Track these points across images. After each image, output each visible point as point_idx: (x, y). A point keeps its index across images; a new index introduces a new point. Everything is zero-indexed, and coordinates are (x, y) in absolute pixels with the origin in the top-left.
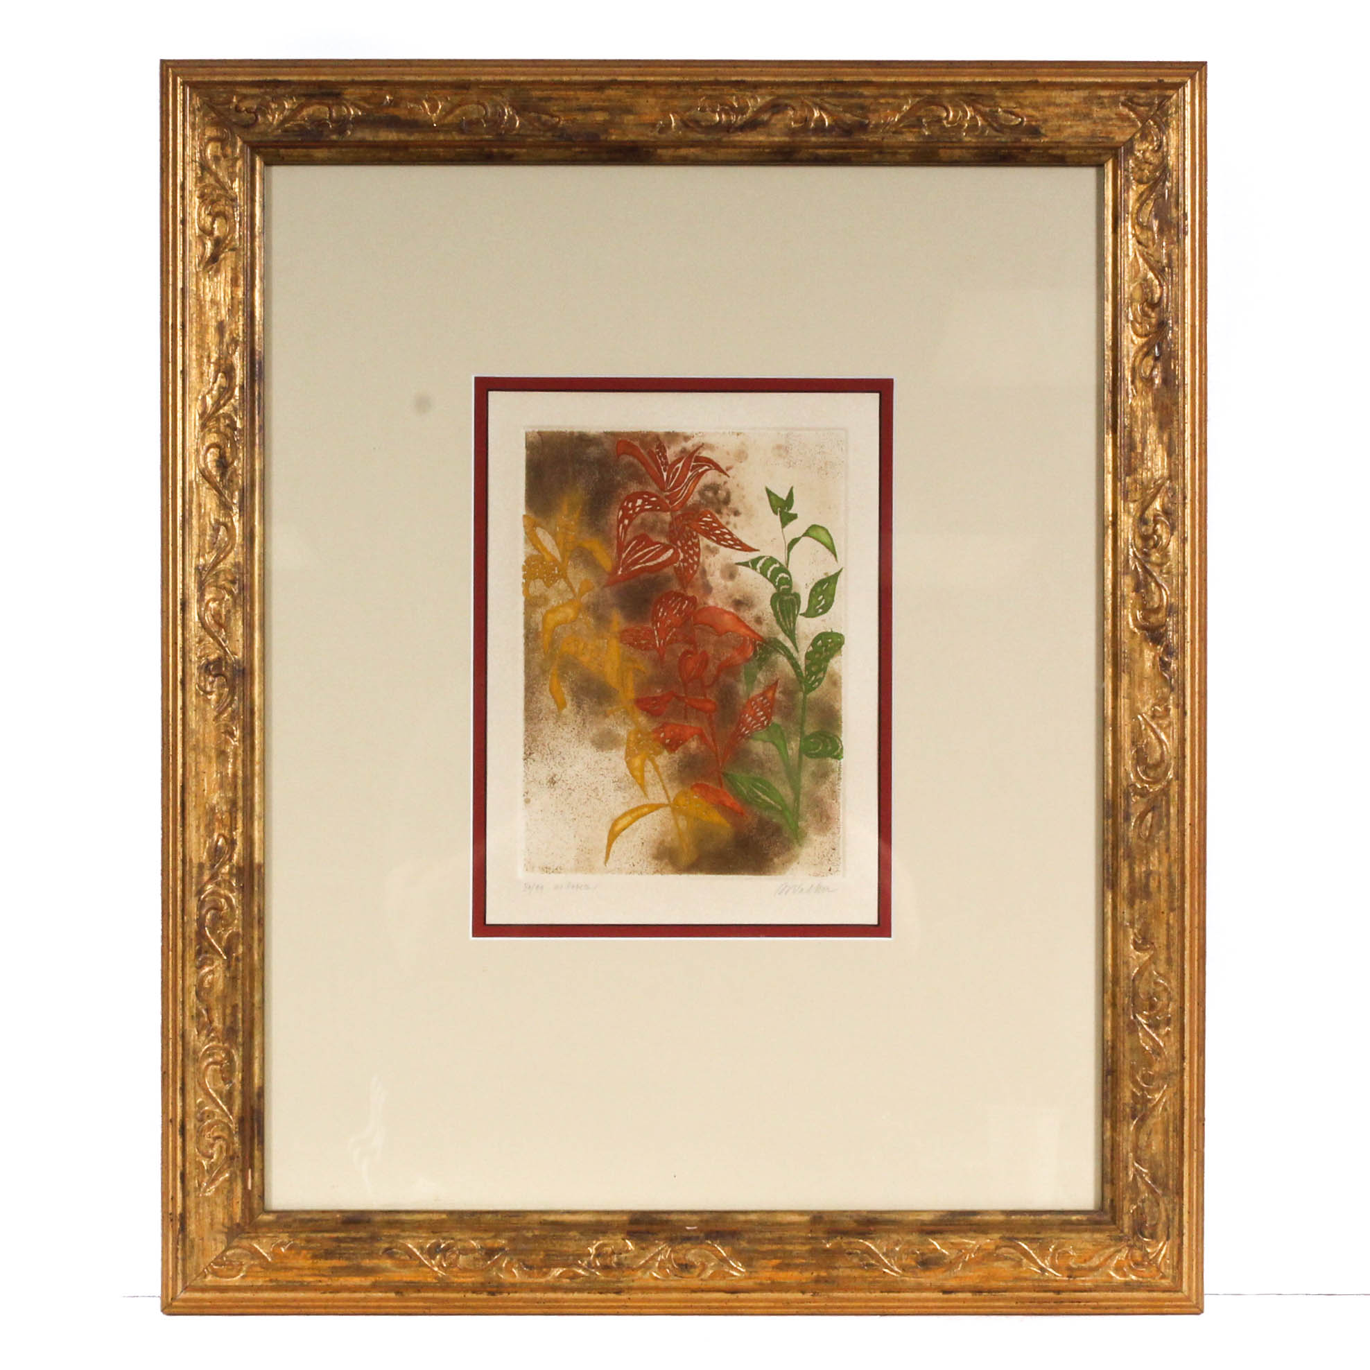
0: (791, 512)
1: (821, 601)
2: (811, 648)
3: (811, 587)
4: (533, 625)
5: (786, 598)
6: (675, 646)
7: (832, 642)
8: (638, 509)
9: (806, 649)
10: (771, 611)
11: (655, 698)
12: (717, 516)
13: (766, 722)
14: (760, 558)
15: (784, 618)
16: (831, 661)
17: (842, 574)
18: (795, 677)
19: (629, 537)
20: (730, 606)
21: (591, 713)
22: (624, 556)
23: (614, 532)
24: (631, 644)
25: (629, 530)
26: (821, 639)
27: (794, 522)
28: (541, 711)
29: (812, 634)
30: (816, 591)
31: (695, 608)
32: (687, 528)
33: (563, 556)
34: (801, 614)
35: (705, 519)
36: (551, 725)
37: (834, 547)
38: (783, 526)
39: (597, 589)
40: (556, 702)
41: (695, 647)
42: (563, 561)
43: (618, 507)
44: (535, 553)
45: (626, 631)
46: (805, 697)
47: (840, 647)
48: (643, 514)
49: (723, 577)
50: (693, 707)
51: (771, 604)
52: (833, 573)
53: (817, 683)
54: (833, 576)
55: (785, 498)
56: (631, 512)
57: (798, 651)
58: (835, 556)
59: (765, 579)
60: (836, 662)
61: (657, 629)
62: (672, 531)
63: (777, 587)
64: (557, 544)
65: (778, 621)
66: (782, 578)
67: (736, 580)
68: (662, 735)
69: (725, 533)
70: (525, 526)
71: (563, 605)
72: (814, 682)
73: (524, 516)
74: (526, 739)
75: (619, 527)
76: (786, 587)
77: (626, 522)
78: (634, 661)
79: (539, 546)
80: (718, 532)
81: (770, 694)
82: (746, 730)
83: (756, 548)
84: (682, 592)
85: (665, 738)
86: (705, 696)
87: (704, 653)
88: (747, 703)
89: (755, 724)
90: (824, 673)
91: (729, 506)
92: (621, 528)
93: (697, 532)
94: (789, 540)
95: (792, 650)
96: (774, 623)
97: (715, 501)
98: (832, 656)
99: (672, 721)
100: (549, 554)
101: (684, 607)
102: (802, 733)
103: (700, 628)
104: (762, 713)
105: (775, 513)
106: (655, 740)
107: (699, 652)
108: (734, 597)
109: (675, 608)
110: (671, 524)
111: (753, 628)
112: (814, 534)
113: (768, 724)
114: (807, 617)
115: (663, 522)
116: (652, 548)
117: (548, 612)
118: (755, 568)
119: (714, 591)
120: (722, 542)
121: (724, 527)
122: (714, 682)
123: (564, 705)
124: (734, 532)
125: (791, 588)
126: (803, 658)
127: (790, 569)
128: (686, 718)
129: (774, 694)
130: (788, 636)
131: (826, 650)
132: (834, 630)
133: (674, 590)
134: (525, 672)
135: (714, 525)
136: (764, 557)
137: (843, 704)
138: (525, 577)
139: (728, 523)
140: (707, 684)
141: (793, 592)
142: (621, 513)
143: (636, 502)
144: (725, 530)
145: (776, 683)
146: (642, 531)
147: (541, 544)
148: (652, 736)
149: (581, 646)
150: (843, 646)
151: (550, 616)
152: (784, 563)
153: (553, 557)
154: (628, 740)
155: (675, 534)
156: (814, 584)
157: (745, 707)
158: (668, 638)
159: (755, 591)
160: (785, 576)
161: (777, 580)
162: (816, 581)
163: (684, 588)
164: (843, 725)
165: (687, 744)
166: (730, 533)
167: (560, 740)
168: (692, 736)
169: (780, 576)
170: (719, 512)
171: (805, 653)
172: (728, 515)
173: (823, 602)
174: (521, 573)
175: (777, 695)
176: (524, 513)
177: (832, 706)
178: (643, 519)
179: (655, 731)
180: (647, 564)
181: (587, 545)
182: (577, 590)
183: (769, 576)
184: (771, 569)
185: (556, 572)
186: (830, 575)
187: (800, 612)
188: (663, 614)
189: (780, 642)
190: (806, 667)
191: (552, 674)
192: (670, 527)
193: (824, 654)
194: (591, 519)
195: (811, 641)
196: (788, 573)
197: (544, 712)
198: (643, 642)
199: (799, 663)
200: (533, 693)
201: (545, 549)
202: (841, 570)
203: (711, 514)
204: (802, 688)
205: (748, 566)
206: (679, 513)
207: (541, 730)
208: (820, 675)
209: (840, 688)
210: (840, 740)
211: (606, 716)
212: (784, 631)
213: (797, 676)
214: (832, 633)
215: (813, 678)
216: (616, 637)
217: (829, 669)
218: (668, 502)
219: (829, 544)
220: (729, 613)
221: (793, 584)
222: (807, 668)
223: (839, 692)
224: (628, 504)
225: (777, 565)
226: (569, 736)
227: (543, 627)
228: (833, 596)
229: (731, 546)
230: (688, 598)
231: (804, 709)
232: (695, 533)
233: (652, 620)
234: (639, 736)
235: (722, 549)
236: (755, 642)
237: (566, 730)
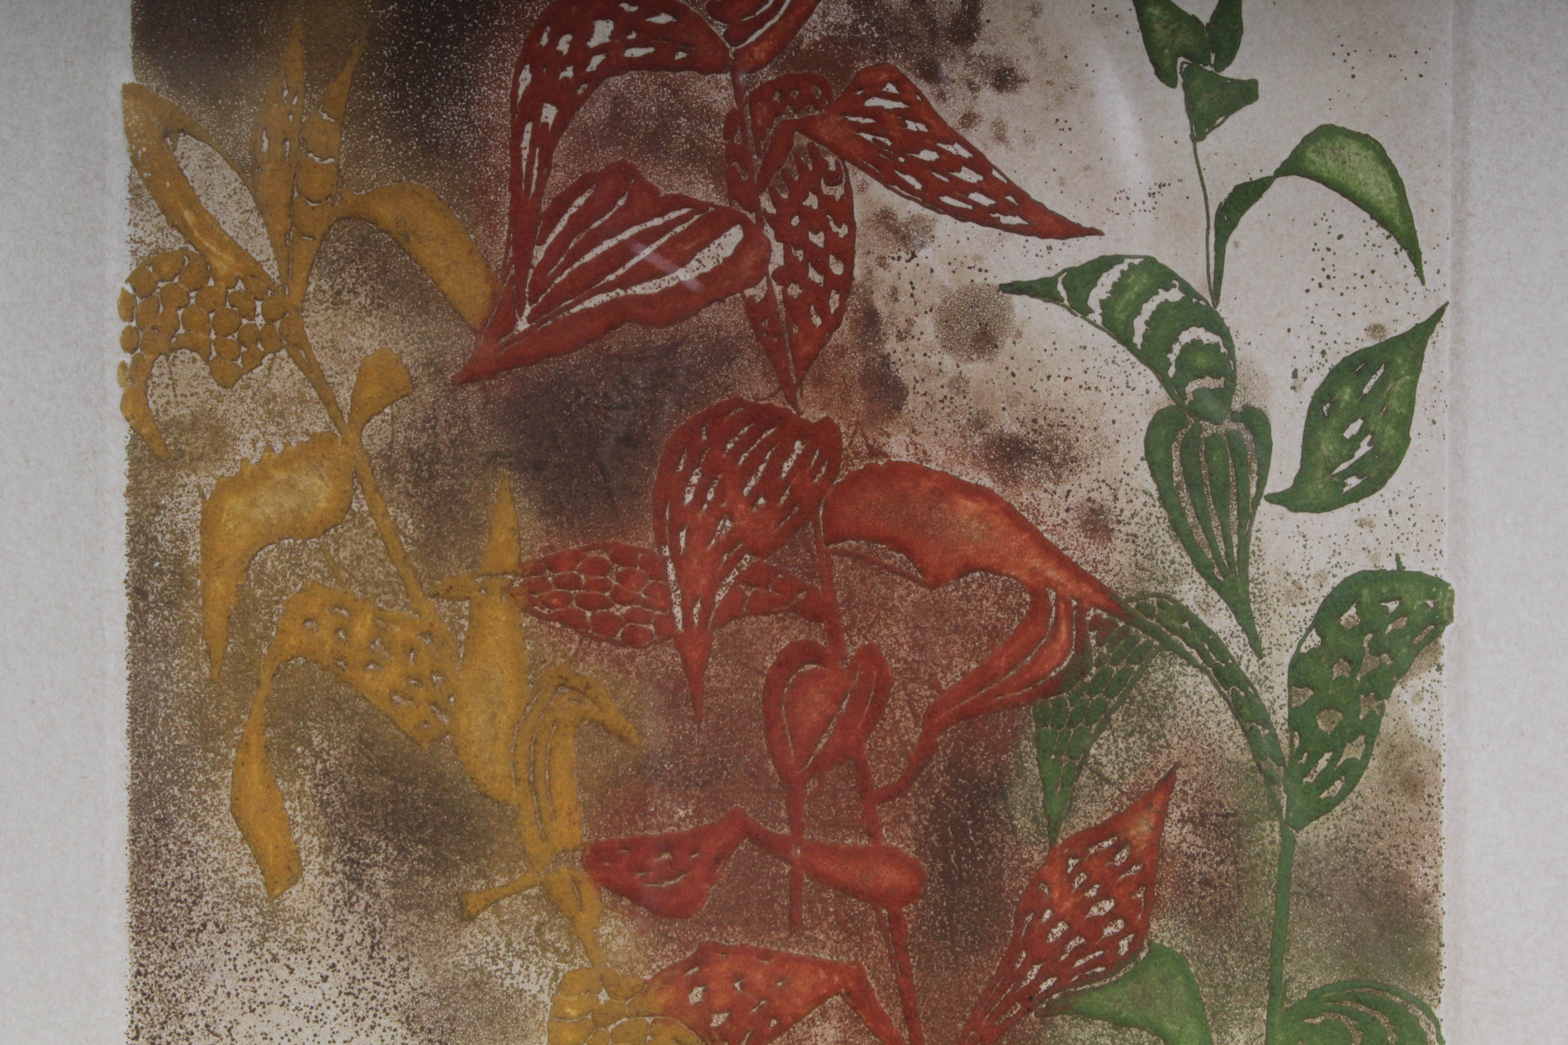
0: (1229, 72)
1: (1356, 440)
2: (1314, 640)
3: (1315, 381)
4: (165, 541)
5: (1209, 429)
6: (750, 625)
7: (1401, 612)
8: (596, 61)
9: (1294, 639)
10: (1152, 487)
11: (668, 844)
12: (925, 88)
13: (1124, 945)
14: (1105, 263)
15: (1202, 517)
16: (1397, 690)
17: (1443, 334)
18: (1247, 756)
19: (558, 179)
20: (976, 464)
21: (402, 905)
22: (539, 253)
23: (500, 159)
24: (570, 621)
25: (562, 144)
26: (1356, 600)
27: (1247, 112)
28: (197, 894)
29: (1320, 577)
30: (1334, 404)
31: (833, 471)
32: (802, 141)
33: (286, 260)
34: (1276, 499)
35: (874, 102)
36: (238, 948)
37: (1408, 218)
38: (1198, 136)
39: (427, 392)
40: (258, 857)
41: (834, 633)
42: (287, 274)
43: (515, 52)
44: (173, 241)
45: (552, 564)
46: (1288, 842)
47: (1436, 634)
48: (617, 82)
49: (950, 344)
50: (822, 879)
51: (1149, 456)
52: (1402, 329)
53: (1338, 785)
54: (1402, 337)
55: (1205, 19)
56: (569, 73)
57: (1259, 653)
58: (1415, 257)
59: (1123, 354)
60: (1418, 697)
61: (675, 556)
62: (736, 154)
63: (1173, 386)
64: (261, 208)
65: (1177, 528)
66: (1196, 344)
67: (1002, 357)
68: (696, 995)
69: (957, 163)
70: (128, 132)
71: (286, 461)
72: (1325, 781)
73: (128, 91)
74: (137, 1008)
75: (517, 135)
76: (1209, 383)
77: (549, 113)
78: (584, 691)
79: (188, 216)
80: (928, 155)
81: (1142, 829)
82: (1042, 976)
83: (1086, 224)
84: (778, 403)
85: (706, 1009)
86: (873, 834)
87: (869, 654)
88: (1048, 861)
89: (1079, 952)
90: (1369, 744)
91: (977, 49)
92: (527, 137)
93: (843, 156)
94: (1219, 195)
95: (1237, 646)
96: (1163, 535)
97: (918, 27)
98: (1400, 672)
99: (735, 937)
100: (229, 244)
101: (787, 466)
102: (1275, 989)
103: (855, 556)
104: (1108, 905)
105: (1166, 76)
106: (670, 1013)
107: (851, 651)
108: (992, 428)
109: (749, 469)
110: (733, 120)
111: (1075, 556)
112: (1327, 164)
113: (1134, 948)
114: (1294, 509)
115: (706, 114)
116: (657, 222)
117: (224, 486)
118: (1080, 308)
119: (913, 402)
120: (947, 200)
121: (954, 137)
122: (907, 781)
123: (295, 877)
124: (996, 155)
125: (1225, 394)
126: (1280, 680)
127: (1223, 310)
128: (794, 925)
129: (1158, 828)
130: (1218, 588)
131: (1377, 650)
132: (1411, 564)
133: (747, 395)
134: (132, 732)
135: (912, 126)
136: (1118, 259)
137: (1447, 867)
138: (129, 342)
139: (969, 119)
140: (879, 781)
141: (1236, 406)
142: (526, 76)
143: (589, 35)
144: (956, 149)
145: (1168, 782)
146: (609, 155)
147: (193, 202)
148: (660, 1000)
149: (362, 629)
150: (1448, 629)
151: (235, 504)
152: (1198, 281)
153: (241, 255)
154: (558, 1016)
155: (747, 167)
156: (1325, 371)
157: (1038, 878)
158: (720, 595)
159: (1081, 399)
160: (1208, 337)
161: (1172, 357)
162: (1334, 360)
163: (789, 389)
164: (1447, 956)
165: (799, 1029)
166: (979, 163)
167: (276, 1013)
168: (821, 1000)
169: (1186, 337)
170: (931, 74)
171: (1287, 658)
172: (973, 88)
173: (1364, 448)
174: (116, 326)
175: (1172, 833)
176: (128, 76)
177: (1403, 879)
178: (619, 101)
179: (665, 978)
180: (638, 290)
181: (386, 212)
182: (344, 396)
183: (1138, 340)
184: (1149, 308)
185: (260, 321)
186: (1391, 334)
187: (1268, 490)
188: (700, 498)
189: (1184, 613)
190: (1290, 720)
191: (243, 745)
192: (728, 134)
193: (1369, 663)
194: (400, 103)
195: (1314, 608)
196: (1217, 325)
197: (209, 897)
198: (620, 610)
199: (1266, 697)
200: (164, 823)
201: (210, 226)
202: (1440, 312)
203: (900, 81)
204: (1273, 798)
205: (1055, 299)
206: (767, 75)
207: (200, 974)
208: (1353, 752)
209: (1433, 802)
210: (1431, 1016)
211: (466, 917)
212: (1204, 569)
213: (1257, 755)
214: (1400, 573)
215: (1322, 763)
216: (507, 591)
217: (1387, 725)
218: (720, 29)
219: (1390, 208)
220: (974, 491)
221: (1240, 379)
222: (1295, 722)
223: (1431, 817)
224: (554, 40)
225: (1175, 295)
226: (310, 997)
227: (206, 552)
228: (1404, 422)
229: (981, 216)
230: (805, 431)
231: (1282, 889)
232: (831, 160)
233: (659, 515)
234: (603, 997)
235: (945, 225)
236: (1082, 611)
237: (301, 972)
